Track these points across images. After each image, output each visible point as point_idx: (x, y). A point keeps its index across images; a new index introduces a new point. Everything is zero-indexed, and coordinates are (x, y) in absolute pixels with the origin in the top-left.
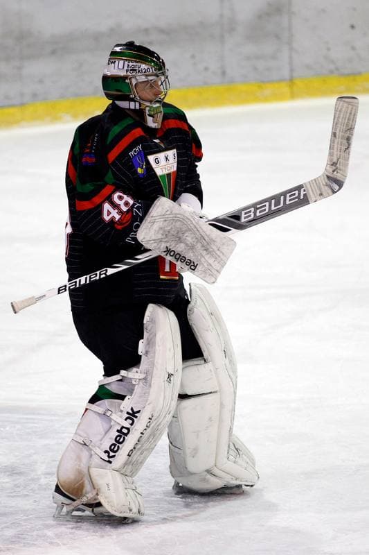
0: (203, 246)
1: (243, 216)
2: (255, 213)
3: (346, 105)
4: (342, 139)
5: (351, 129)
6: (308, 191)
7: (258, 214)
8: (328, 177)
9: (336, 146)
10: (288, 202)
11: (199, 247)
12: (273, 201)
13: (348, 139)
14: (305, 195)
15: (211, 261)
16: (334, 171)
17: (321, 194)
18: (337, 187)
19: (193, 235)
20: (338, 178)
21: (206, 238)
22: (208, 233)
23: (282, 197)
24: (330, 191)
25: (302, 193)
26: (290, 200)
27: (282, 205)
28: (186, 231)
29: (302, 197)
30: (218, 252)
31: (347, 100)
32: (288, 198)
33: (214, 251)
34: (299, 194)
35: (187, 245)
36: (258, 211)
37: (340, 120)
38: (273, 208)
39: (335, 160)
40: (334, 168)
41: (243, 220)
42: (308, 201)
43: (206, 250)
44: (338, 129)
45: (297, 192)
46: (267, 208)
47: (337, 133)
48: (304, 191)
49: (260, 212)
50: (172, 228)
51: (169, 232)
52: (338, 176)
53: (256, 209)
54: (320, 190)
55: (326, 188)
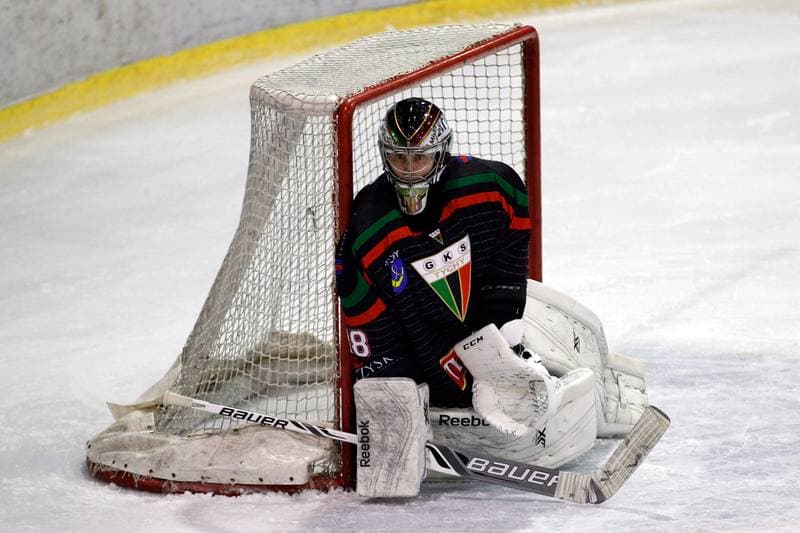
0: (392, 460)
1: (473, 462)
2: (487, 468)
3: (654, 419)
4: (632, 451)
5: (647, 448)
6: (561, 483)
7: (490, 471)
8: (592, 482)
9: (622, 455)
10: (530, 480)
11: (389, 457)
12: (516, 468)
13: (639, 457)
14: (554, 484)
15: (382, 478)
16: (602, 480)
17: (572, 495)
18: (594, 498)
19: (396, 442)
20: (602, 490)
21: (403, 458)
22: (409, 457)
23: (528, 471)
24: (584, 498)
25: (553, 480)
26: (534, 479)
27: (522, 478)
28: (397, 432)
29: (550, 484)
30: (395, 481)
31: (658, 414)
32: (534, 476)
33: (394, 474)
34: (549, 479)
35: (382, 442)
36: (492, 468)
37: (641, 431)
38: (510, 475)
39: (611, 469)
40: (605, 476)
41: (469, 466)
42: (554, 493)
43: (390, 466)
44: (634, 439)
45: (547, 475)
46: (504, 471)
47: (631, 443)
48: (557, 479)
49: (494, 470)
50: (390, 414)
51: (385, 414)
52: (605, 489)
53: (491, 464)
54: (575, 489)
55: (583, 492)
